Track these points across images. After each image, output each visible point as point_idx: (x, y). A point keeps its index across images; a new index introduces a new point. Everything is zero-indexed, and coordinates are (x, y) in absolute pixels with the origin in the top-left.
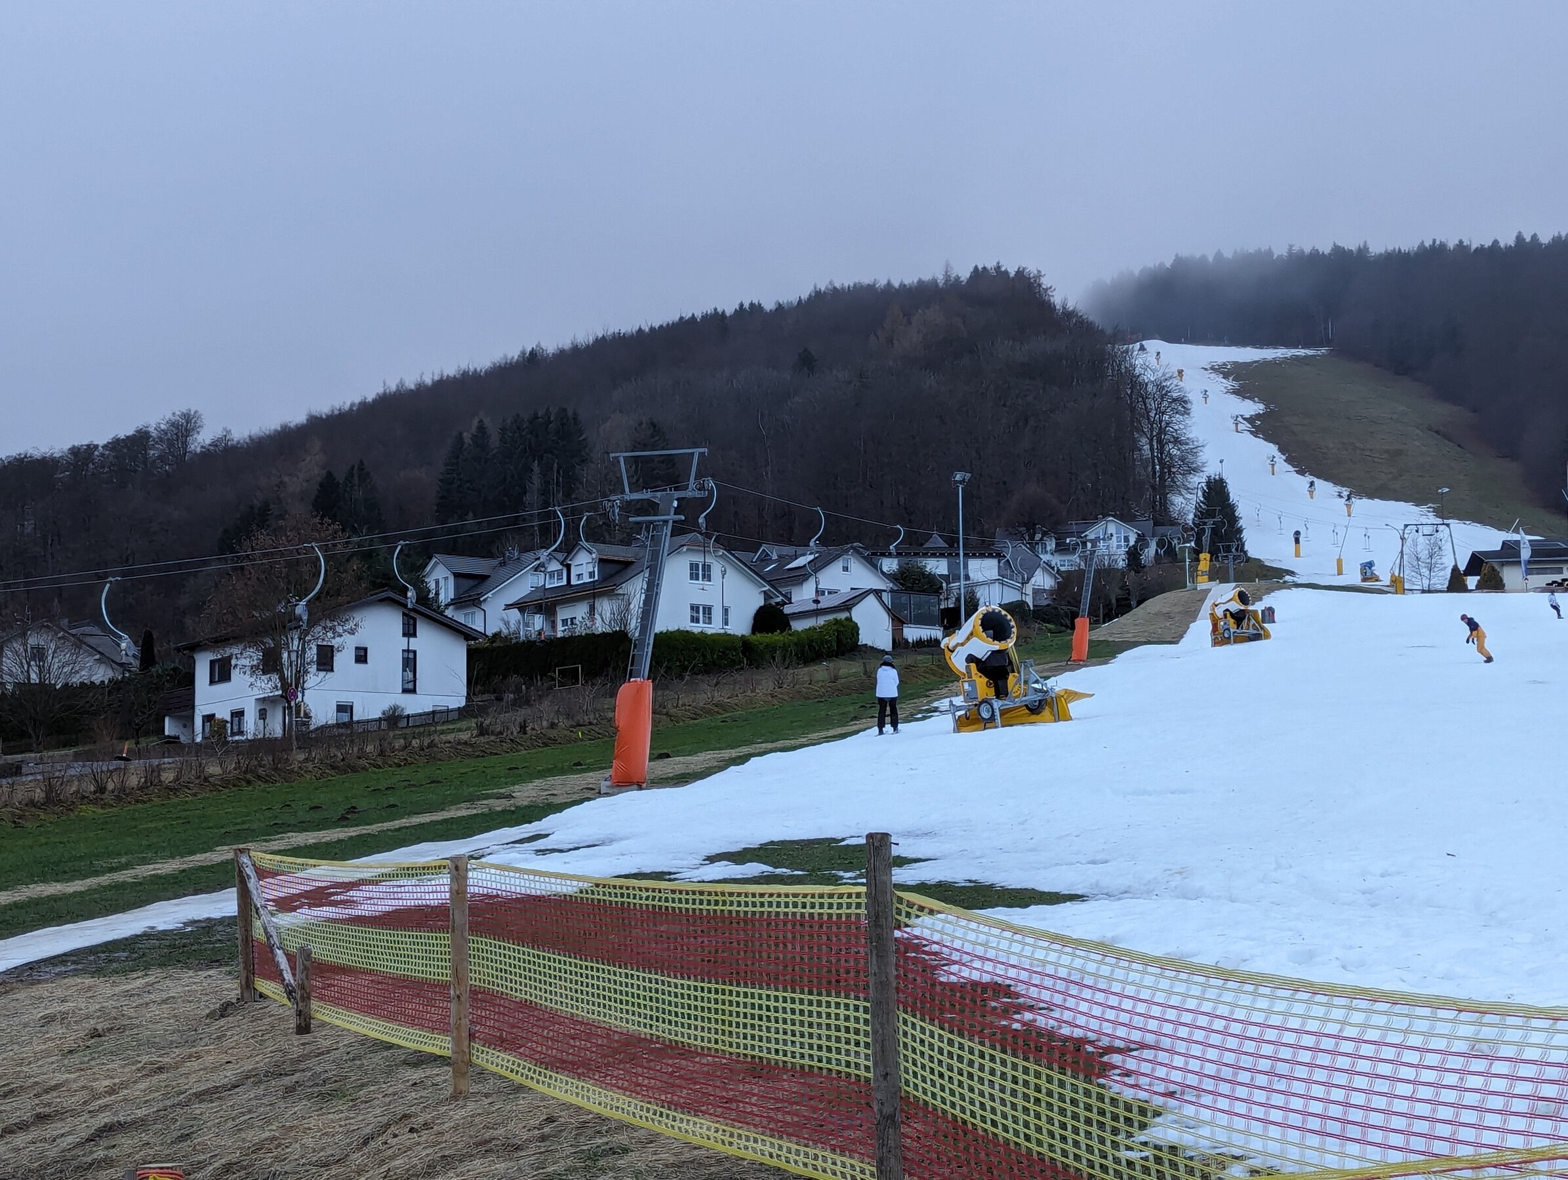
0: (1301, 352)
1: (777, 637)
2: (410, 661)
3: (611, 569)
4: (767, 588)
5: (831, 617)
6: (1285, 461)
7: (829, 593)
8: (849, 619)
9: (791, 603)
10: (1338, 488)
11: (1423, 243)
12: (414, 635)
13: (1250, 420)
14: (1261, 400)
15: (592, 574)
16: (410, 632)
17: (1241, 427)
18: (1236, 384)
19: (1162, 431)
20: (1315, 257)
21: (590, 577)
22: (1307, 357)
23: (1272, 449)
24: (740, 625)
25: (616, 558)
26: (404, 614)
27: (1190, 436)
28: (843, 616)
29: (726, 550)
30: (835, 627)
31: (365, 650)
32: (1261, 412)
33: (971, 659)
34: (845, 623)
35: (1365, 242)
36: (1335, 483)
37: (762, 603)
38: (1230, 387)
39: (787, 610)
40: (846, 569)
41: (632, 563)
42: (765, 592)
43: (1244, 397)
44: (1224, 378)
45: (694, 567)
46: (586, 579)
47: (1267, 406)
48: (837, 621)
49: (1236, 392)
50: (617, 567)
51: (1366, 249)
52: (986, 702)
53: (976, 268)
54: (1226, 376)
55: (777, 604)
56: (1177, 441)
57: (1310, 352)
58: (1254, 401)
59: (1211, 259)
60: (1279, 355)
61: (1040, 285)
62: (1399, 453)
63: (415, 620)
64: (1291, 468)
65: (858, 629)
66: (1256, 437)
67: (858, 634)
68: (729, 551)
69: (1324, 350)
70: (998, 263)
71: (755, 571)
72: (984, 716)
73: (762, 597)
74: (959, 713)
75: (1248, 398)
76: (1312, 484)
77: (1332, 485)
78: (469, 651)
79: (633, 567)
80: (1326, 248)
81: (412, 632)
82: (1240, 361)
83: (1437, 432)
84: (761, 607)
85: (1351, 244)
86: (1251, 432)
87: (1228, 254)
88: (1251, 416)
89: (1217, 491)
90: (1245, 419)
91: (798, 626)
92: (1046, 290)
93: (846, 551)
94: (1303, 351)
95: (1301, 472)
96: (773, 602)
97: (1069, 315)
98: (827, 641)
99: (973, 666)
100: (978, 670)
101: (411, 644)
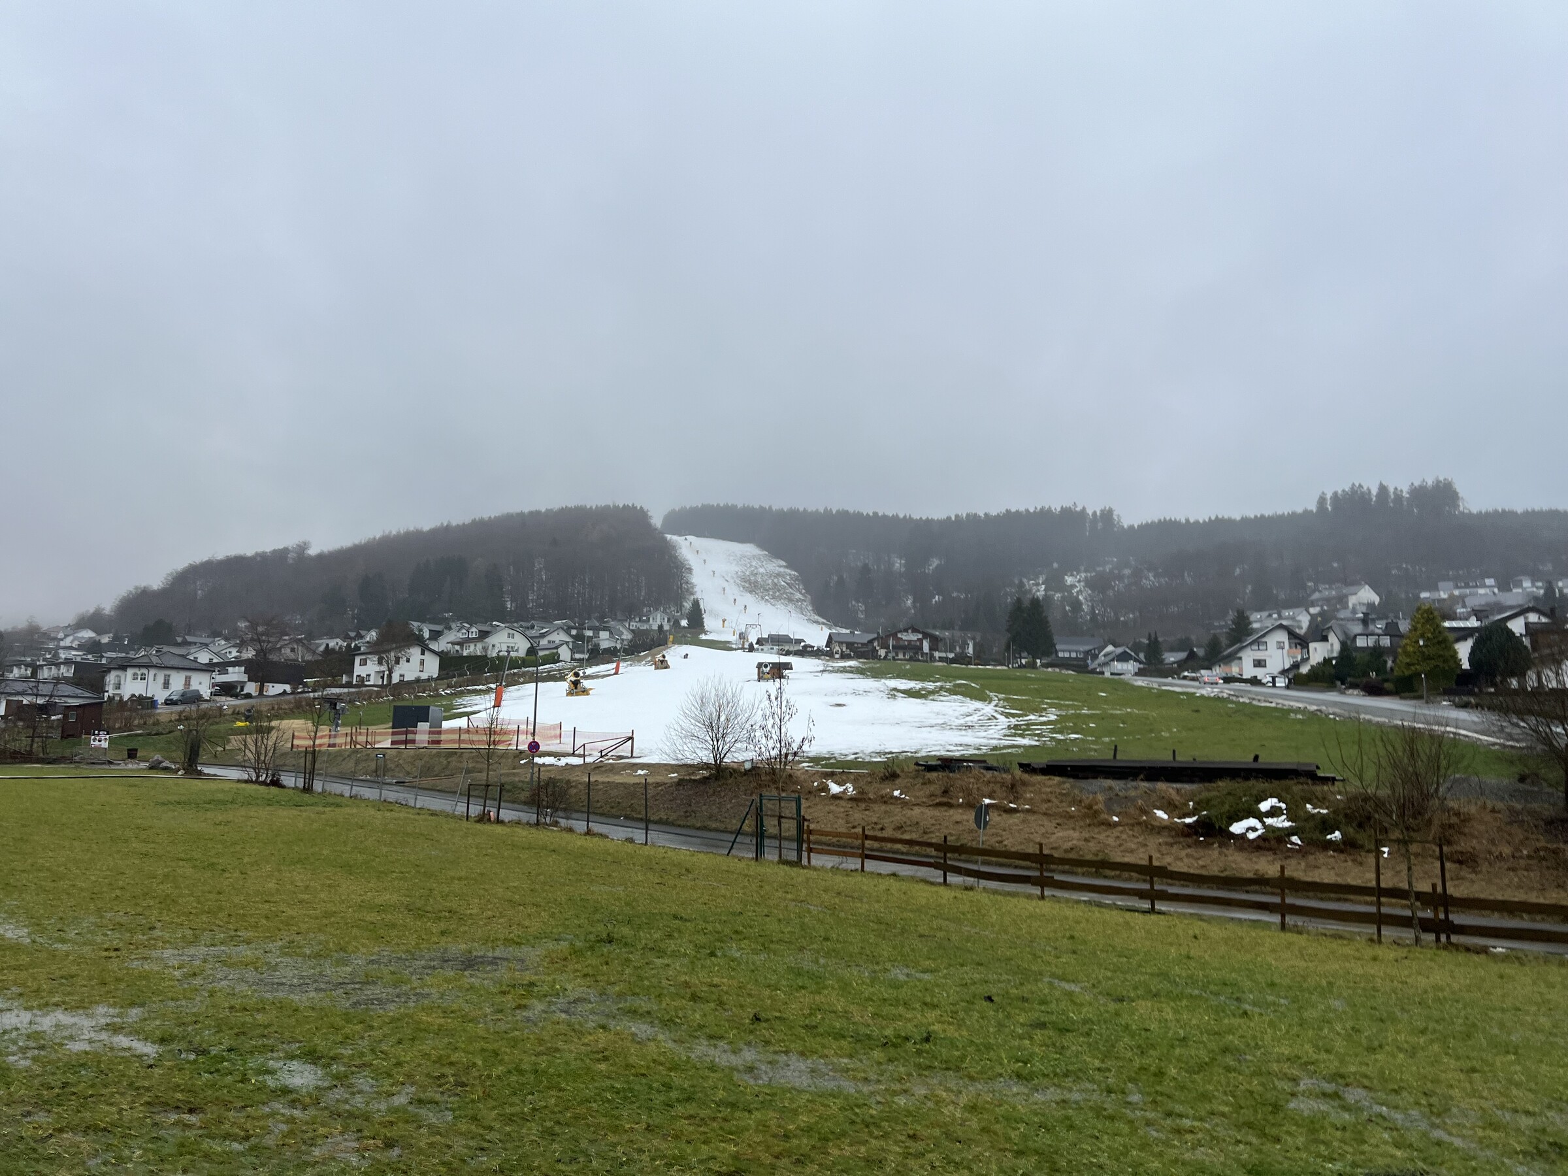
1: (533, 656)
2: (422, 663)
3: (482, 633)
4: (532, 640)
5: (551, 650)
7: (552, 642)
8: (557, 651)
9: (539, 645)
15: (476, 634)
24: (522, 653)
25: (484, 630)
26: (420, 649)
30: (552, 655)
31: (410, 659)
39: (537, 648)
40: (559, 634)
41: (489, 631)
45: (509, 634)
48: (553, 652)
63: (423, 651)
71: (528, 634)
73: (530, 644)
89: (696, 603)
91: (540, 653)
96: (533, 645)
101: (423, 657)
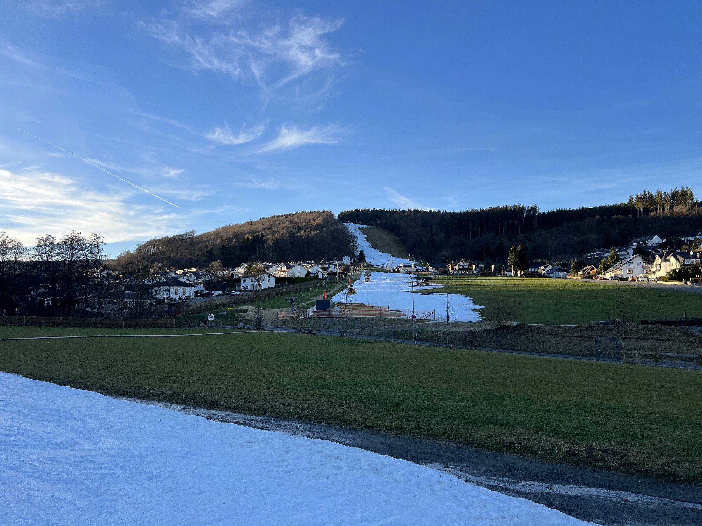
0: (374, 226)
1: (309, 277)
6: (371, 246)
19: (354, 242)
48: (316, 275)
56: (356, 243)
66: (367, 242)
76: (375, 250)
78: (275, 279)
81: (268, 277)
82: (361, 227)
84: (305, 272)
89: (362, 252)
91: (311, 275)
93: (315, 264)
98: (317, 279)
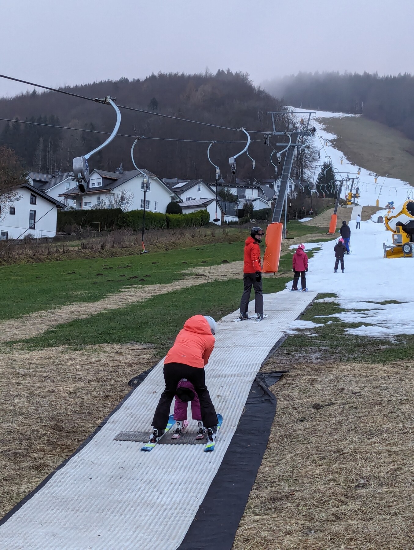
0: (349, 115)
1: (178, 216)
2: (33, 215)
3: (108, 182)
4: (173, 195)
5: (198, 209)
6: (346, 159)
7: (192, 199)
8: (206, 211)
9: (183, 202)
10: (369, 172)
11: (400, 73)
12: (35, 204)
13: (332, 141)
14: (335, 133)
15: (99, 184)
16: (33, 202)
17: (328, 144)
18: (324, 126)
20: (357, 77)
21: (98, 185)
22: (352, 117)
23: (341, 154)
24: (161, 209)
25: (110, 177)
26: (32, 195)
27: (315, 145)
28: (203, 209)
29: (157, 177)
30: (201, 214)
31: (14, 209)
32: (335, 138)
33: (399, 224)
34: (205, 212)
35: (377, 72)
36: (367, 169)
37: (171, 202)
38: (322, 128)
39: (181, 205)
40: (199, 189)
41: (116, 180)
42: (172, 196)
43: (328, 132)
44: (319, 123)
45: (143, 183)
46: (96, 186)
47: (338, 136)
48: (201, 211)
49: (324, 130)
50: (111, 181)
51: (377, 75)
52: (408, 244)
53: (219, 70)
54: (320, 123)
55: (177, 202)
57: (353, 115)
58: (332, 134)
59: (313, 74)
60: (340, 116)
61: (247, 79)
62: (393, 159)
63: (36, 197)
64: (349, 162)
65: (210, 215)
66: (334, 148)
67: (209, 217)
68: (159, 178)
69: (358, 115)
70: (229, 69)
71: (169, 187)
72: (406, 251)
73: (171, 199)
74: (387, 249)
75: (329, 132)
76: (359, 169)
77: (366, 170)
78: (58, 214)
79: (118, 181)
80: (361, 73)
81: (34, 202)
82: (325, 117)
83: (407, 151)
84: (170, 203)
85: (371, 72)
86: (332, 146)
87: (320, 72)
88: (332, 140)
90: (329, 141)
91: (186, 212)
92: (250, 81)
93: (199, 182)
94: (350, 114)
95: (353, 164)
96: (175, 201)
97: (260, 92)
98: (198, 219)
99: (401, 227)
100: (403, 230)
101: (33, 207)
